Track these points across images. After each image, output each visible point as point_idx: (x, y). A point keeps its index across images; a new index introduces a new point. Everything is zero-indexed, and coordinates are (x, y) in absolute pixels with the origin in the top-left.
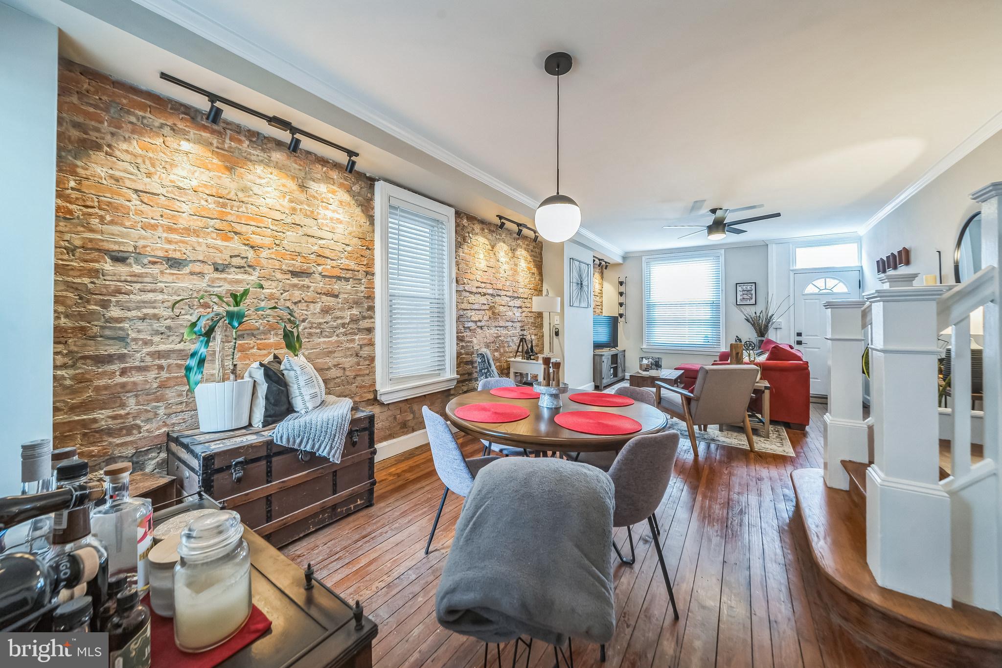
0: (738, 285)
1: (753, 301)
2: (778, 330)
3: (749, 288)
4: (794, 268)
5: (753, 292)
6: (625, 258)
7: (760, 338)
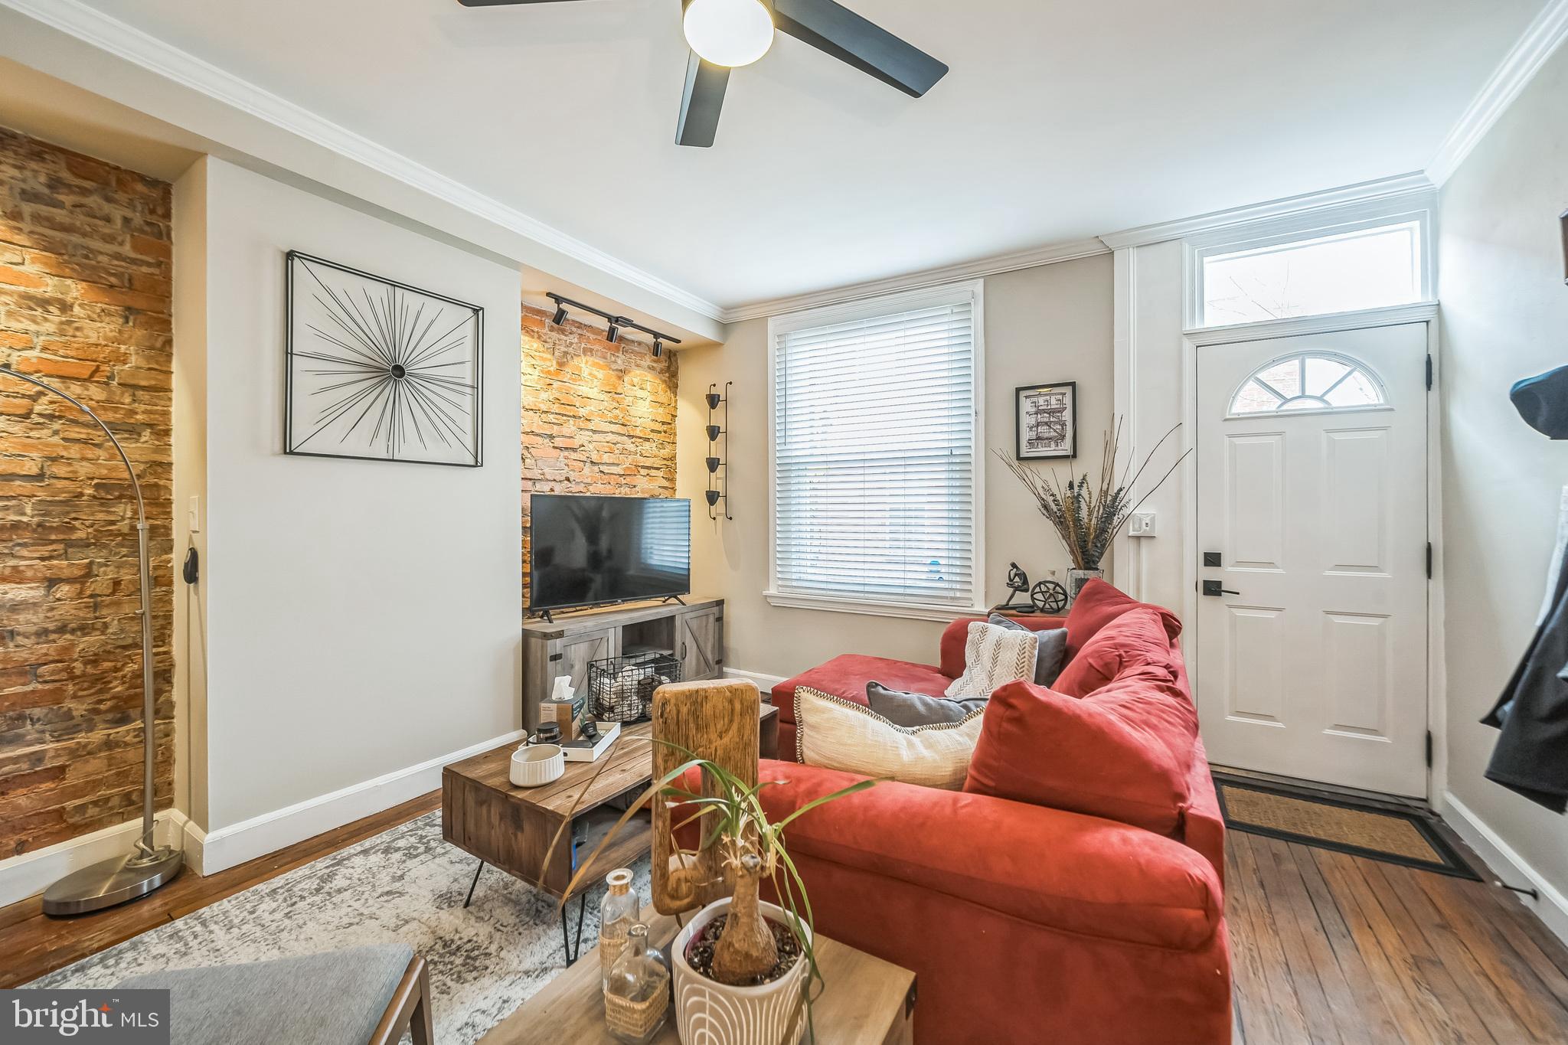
0: (1023, 394)
1: (1066, 447)
2: (1143, 542)
3: (1054, 403)
4: (1198, 326)
5: (1067, 416)
6: (725, 327)
7: (1081, 573)
